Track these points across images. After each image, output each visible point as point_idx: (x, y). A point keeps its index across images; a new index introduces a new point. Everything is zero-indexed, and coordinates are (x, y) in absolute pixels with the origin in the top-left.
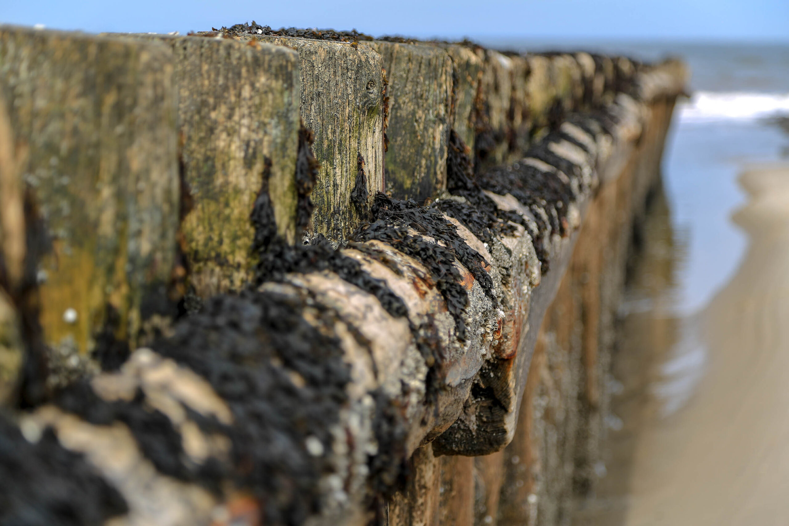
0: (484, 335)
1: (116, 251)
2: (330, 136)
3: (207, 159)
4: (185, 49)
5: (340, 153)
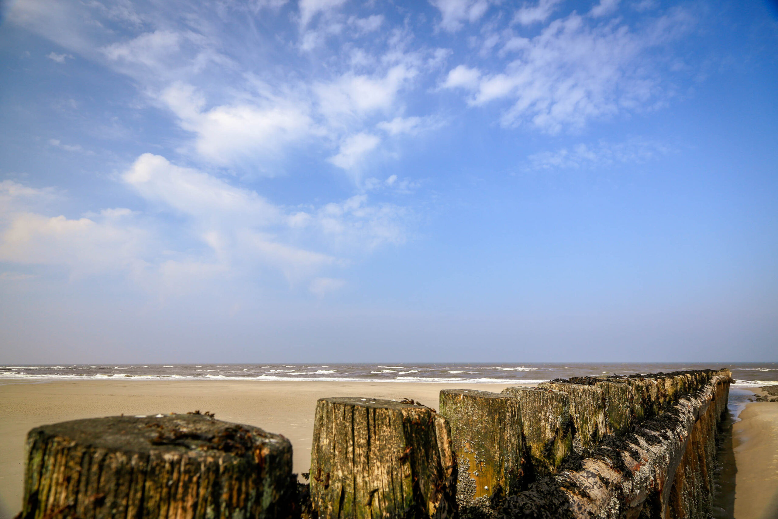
0: (647, 486)
1: (501, 466)
2: (586, 416)
3: (538, 429)
4: (530, 394)
5: (590, 421)
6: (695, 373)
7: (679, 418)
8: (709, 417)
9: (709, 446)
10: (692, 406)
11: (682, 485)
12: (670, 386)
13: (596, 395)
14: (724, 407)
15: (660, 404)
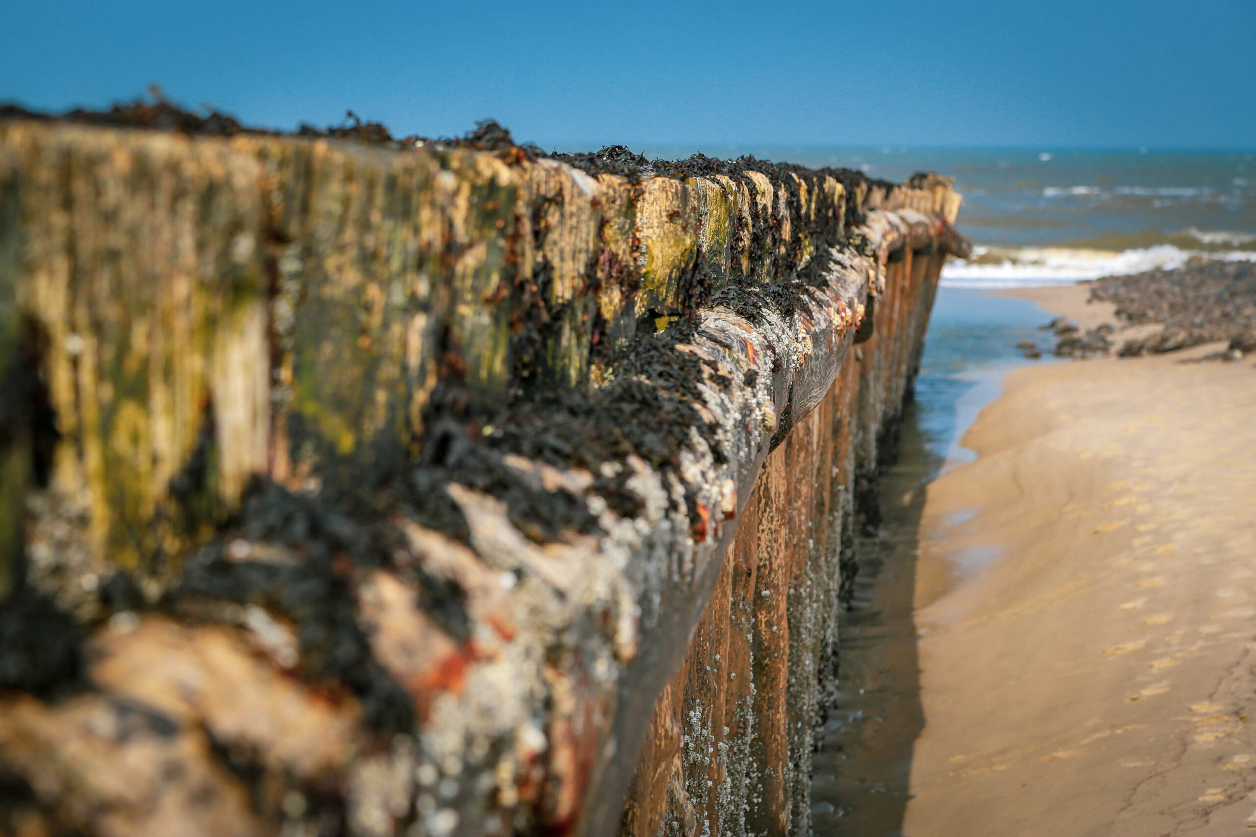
0: (496, 789)
2: (141, 347)
5: (163, 385)
6: (794, 175)
7: (697, 406)
8: (829, 434)
9: (810, 595)
10: (770, 347)
11: (664, 806)
12: (661, 226)
13: (223, 201)
14: (901, 392)
15: (599, 322)
